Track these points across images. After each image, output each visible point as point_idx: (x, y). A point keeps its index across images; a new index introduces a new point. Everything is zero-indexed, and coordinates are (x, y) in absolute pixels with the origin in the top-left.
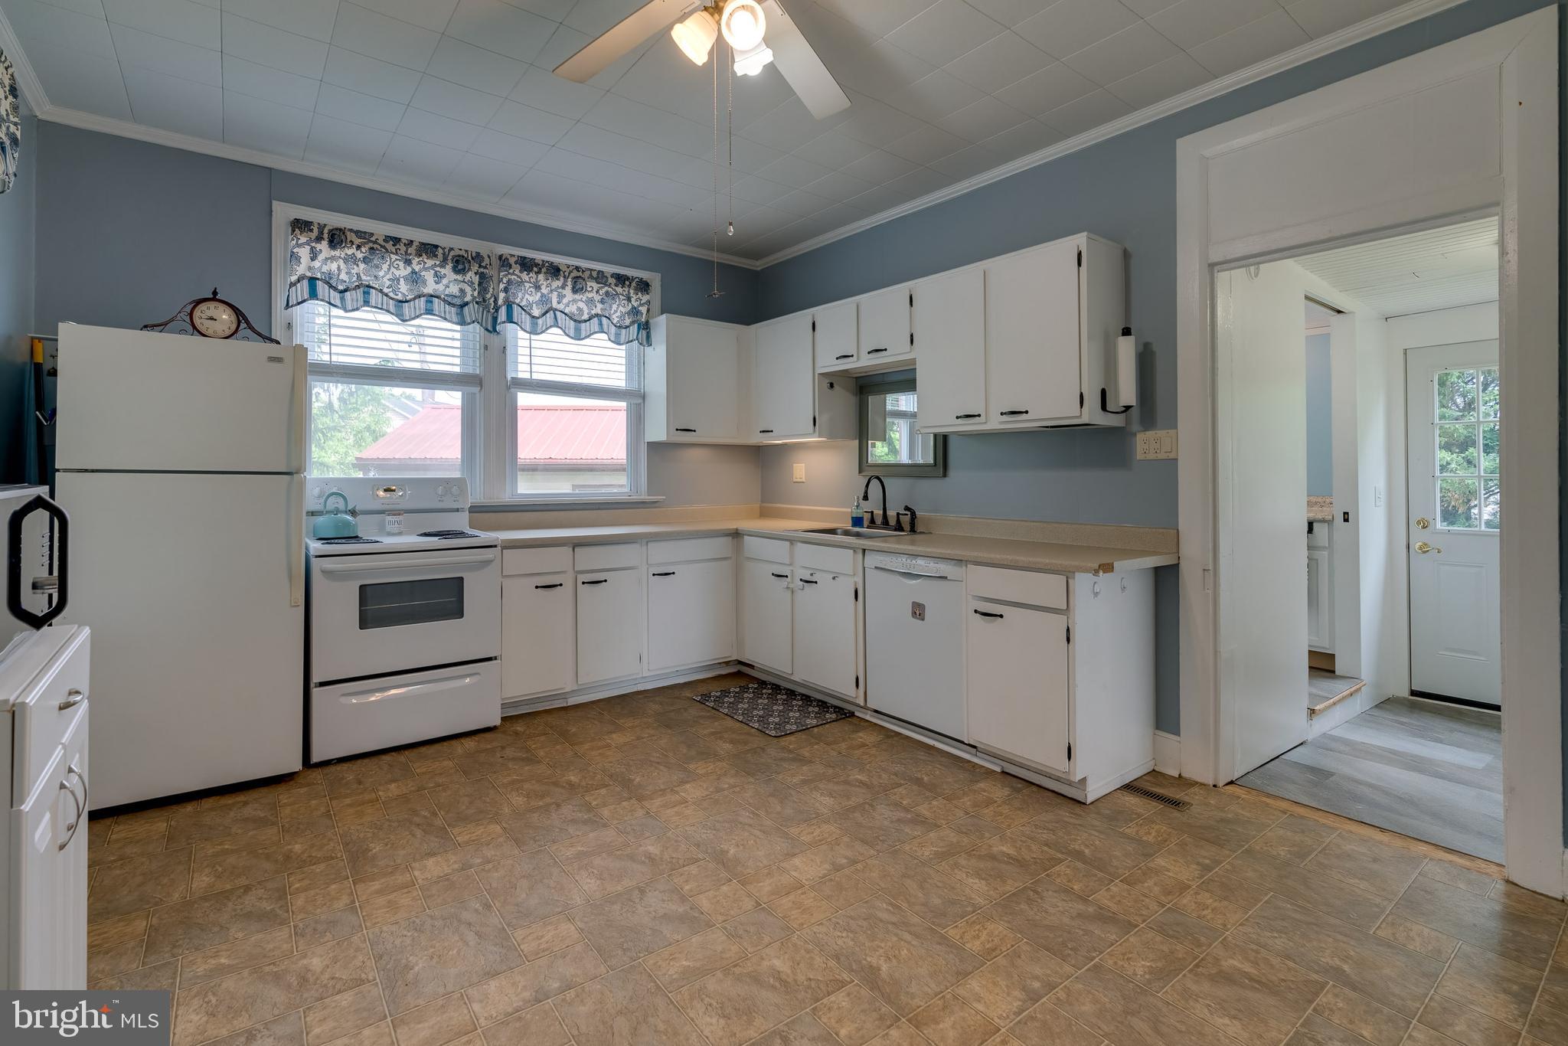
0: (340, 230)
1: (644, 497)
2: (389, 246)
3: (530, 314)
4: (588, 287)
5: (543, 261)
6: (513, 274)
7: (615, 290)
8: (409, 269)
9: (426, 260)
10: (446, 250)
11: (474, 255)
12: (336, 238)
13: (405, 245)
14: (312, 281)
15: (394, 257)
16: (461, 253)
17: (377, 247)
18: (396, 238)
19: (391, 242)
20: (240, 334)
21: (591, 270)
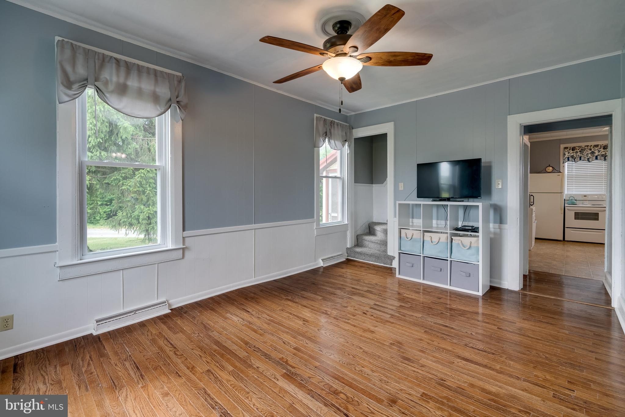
8: (591, 151)
9: (595, 148)
12: (573, 149)
14: (568, 158)
17: (583, 148)
19: (586, 147)
20: (553, 171)
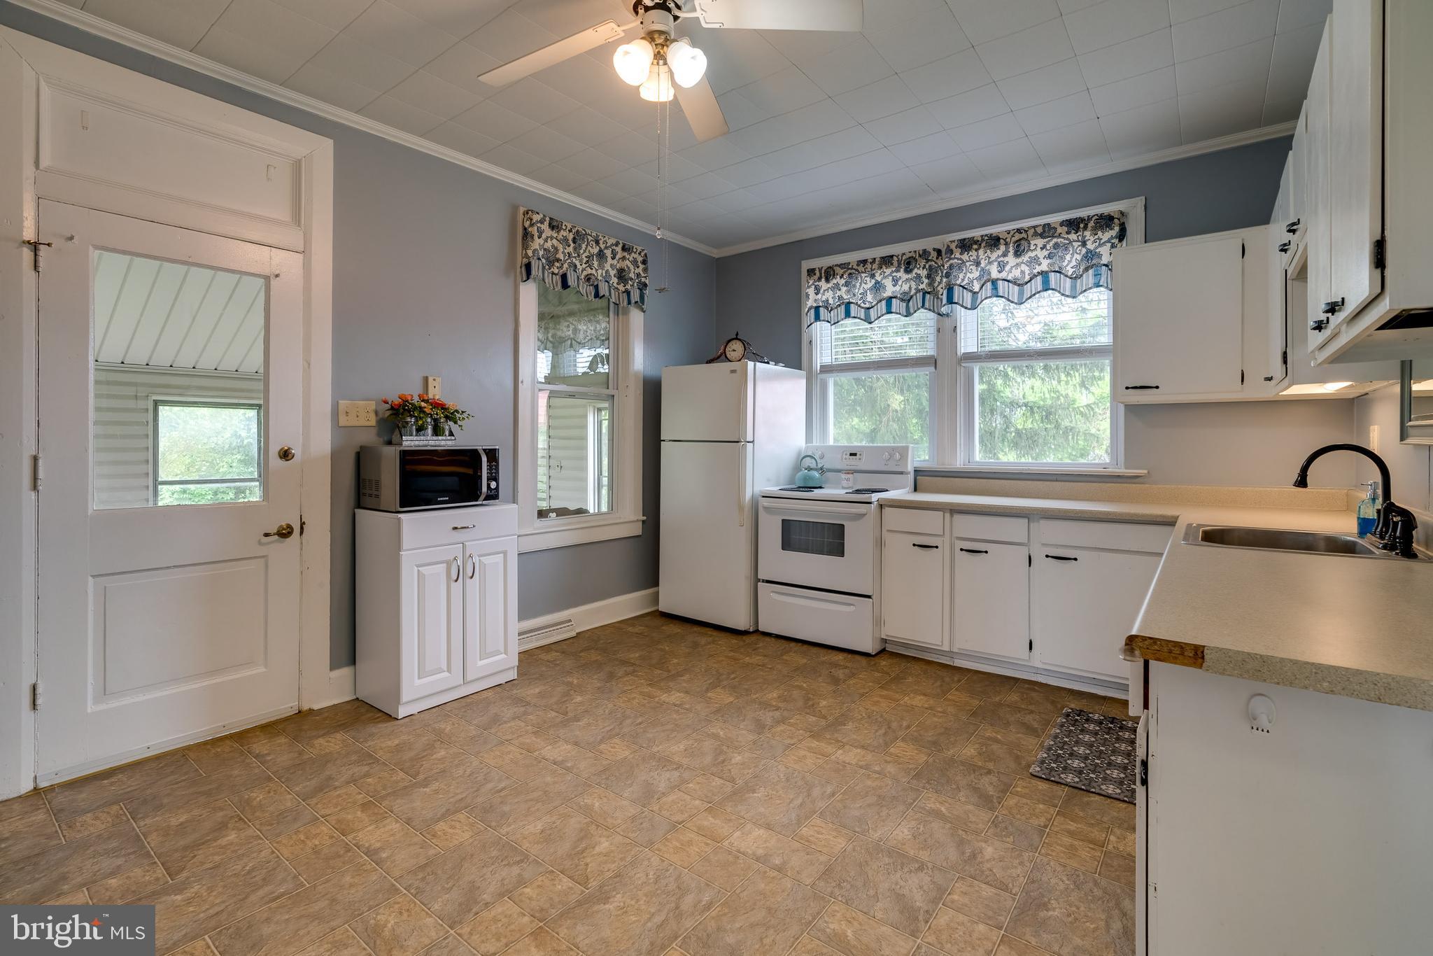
0: (830, 267)
1: (1122, 470)
2: (861, 268)
3: (971, 291)
4: (1032, 246)
5: (982, 236)
6: (955, 258)
7: (1068, 239)
8: (873, 281)
9: (885, 270)
10: (900, 257)
11: (921, 253)
12: (829, 274)
13: (871, 263)
14: (817, 308)
15: (863, 275)
16: (910, 255)
17: (851, 271)
18: (864, 261)
19: (862, 265)
20: (745, 356)
21: (1034, 227)
